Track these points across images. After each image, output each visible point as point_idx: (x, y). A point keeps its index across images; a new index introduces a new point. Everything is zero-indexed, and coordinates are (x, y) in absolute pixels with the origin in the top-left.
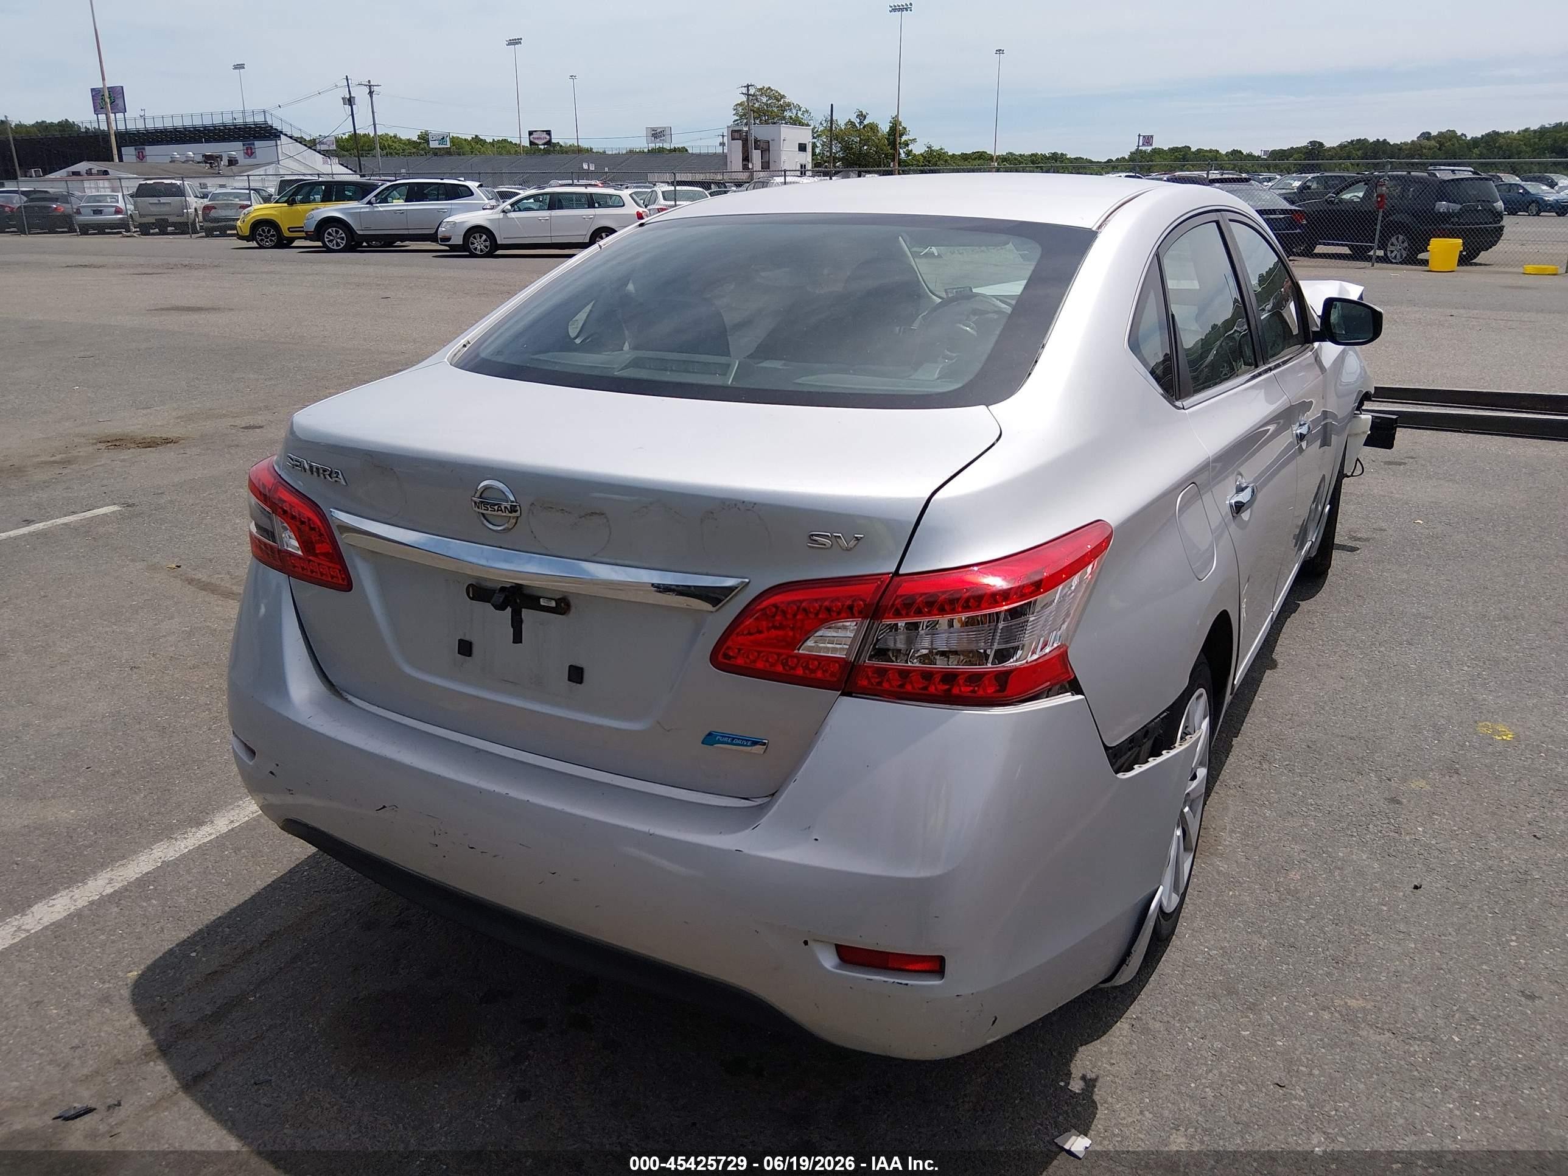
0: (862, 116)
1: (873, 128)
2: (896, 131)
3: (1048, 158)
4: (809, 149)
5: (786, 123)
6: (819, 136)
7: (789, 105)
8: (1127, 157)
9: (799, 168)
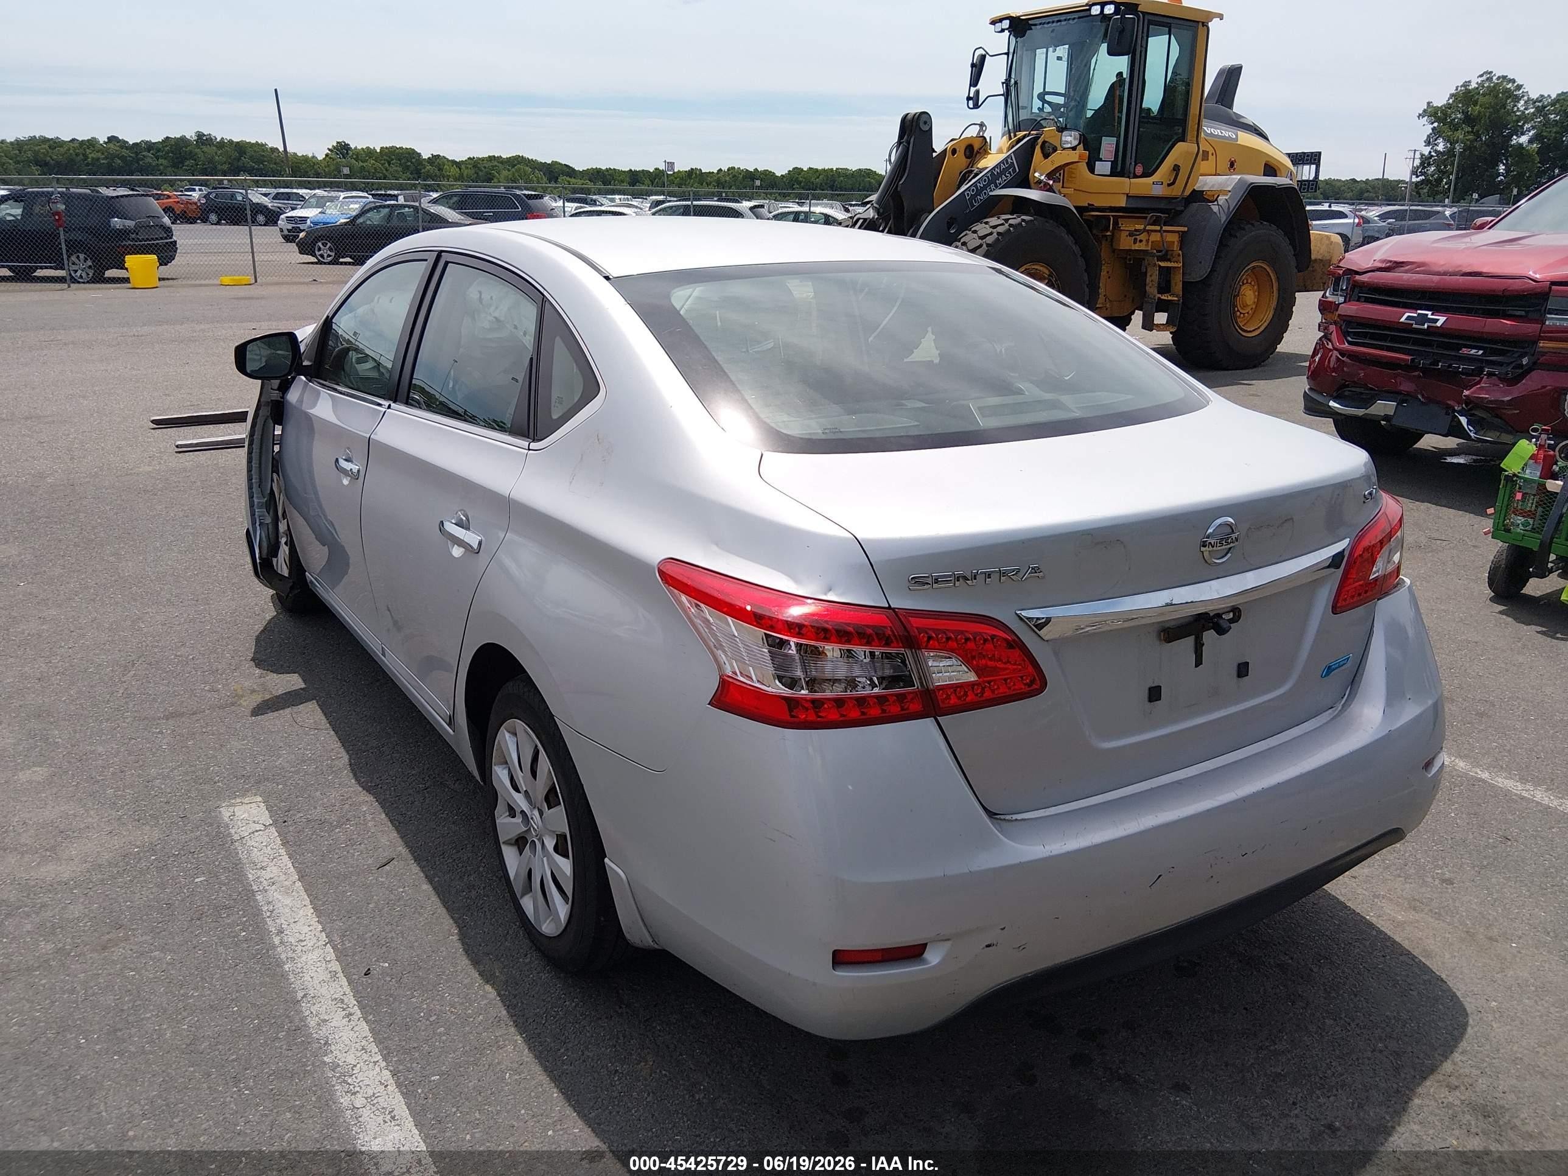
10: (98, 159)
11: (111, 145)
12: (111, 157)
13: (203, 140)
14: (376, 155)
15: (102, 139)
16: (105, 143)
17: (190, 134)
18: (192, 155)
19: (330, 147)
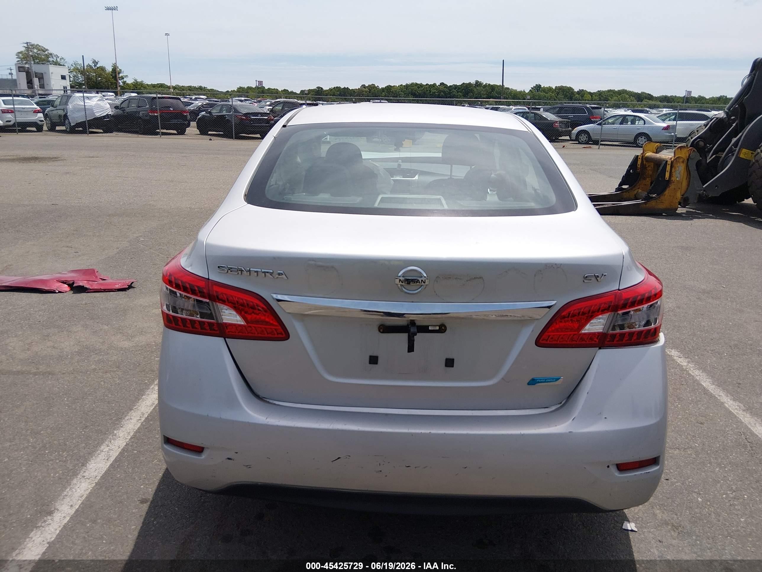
0: (95, 63)
1: (102, 69)
2: (115, 71)
3: (197, 89)
4: (67, 78)
5: (51, 64)
6: (72, 72)
7: (51, 54)
8: (236, 90)
9: (63, 89)
10: (435, 92)
11: (441, 87)
12: (440, 91)
13: (478, 84)
14: (553, 90)
15: (438, 84)
16: (439, 85)
17: (473, 82)
18: (472, 91)
19: (532, 87)
